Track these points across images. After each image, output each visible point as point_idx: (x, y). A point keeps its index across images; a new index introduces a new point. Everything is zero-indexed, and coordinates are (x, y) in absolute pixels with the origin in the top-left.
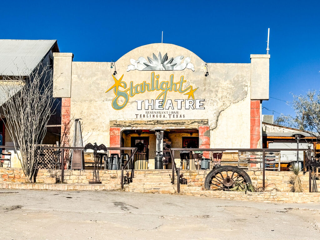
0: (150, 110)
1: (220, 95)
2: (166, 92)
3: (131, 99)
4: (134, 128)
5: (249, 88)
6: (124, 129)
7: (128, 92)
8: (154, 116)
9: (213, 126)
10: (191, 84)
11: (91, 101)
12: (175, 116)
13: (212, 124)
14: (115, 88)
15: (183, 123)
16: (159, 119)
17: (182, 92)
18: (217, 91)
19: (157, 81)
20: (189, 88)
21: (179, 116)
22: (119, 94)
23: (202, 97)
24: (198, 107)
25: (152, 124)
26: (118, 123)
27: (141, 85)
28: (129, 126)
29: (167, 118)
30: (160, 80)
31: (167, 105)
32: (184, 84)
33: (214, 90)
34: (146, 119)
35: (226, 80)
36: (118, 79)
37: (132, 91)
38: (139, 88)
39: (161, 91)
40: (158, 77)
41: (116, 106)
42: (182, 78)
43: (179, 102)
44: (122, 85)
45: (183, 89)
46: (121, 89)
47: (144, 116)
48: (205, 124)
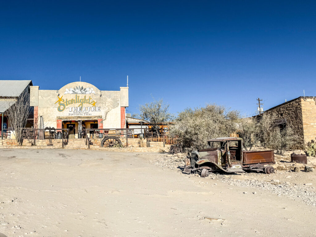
0: (75, 112)
1: (107, 105)
2: (83, 104)
3: (66, 107)
4: (68, 120)
5: (120, 102)
6: (63, 120)
7: (65, 104)
8: (77, 114)
9: (104, 119)
10: (94, 100)
11: (48, 108)
12: (87, 114)
13: (103, 117)
14: (59, 101)
15: (91, 118)
16: (79, 116)
17: (90, 103)
18: (106, 103)
19: (79, 99)
20: (93, 102)
21: (89, 114)
22: (61, 104)
23: (99, 106)
24: (97, 110)
25: (76, 118)
26: (61, 118)
27: (71, 101)
28: (66, 119)
29: (83, 115)
30: (80, 98)
31: (83, 109)
32: (91, 100)
33: (104, 103)
34: (73, 116)
35: (109, 98)
36: (60, 98)
37: (67, 103)
38: (70, 102)
39: (80, 103)
40: (79, 97)
41: (59, 110)
42: (90, 97)
43: (89, 108)
44: (62, 100)
45: (90, 102)
46: (61, 102)
47: (73, 114)
48: (100, 118)
